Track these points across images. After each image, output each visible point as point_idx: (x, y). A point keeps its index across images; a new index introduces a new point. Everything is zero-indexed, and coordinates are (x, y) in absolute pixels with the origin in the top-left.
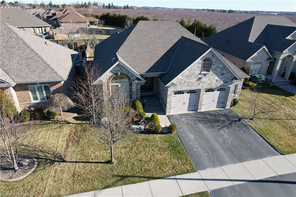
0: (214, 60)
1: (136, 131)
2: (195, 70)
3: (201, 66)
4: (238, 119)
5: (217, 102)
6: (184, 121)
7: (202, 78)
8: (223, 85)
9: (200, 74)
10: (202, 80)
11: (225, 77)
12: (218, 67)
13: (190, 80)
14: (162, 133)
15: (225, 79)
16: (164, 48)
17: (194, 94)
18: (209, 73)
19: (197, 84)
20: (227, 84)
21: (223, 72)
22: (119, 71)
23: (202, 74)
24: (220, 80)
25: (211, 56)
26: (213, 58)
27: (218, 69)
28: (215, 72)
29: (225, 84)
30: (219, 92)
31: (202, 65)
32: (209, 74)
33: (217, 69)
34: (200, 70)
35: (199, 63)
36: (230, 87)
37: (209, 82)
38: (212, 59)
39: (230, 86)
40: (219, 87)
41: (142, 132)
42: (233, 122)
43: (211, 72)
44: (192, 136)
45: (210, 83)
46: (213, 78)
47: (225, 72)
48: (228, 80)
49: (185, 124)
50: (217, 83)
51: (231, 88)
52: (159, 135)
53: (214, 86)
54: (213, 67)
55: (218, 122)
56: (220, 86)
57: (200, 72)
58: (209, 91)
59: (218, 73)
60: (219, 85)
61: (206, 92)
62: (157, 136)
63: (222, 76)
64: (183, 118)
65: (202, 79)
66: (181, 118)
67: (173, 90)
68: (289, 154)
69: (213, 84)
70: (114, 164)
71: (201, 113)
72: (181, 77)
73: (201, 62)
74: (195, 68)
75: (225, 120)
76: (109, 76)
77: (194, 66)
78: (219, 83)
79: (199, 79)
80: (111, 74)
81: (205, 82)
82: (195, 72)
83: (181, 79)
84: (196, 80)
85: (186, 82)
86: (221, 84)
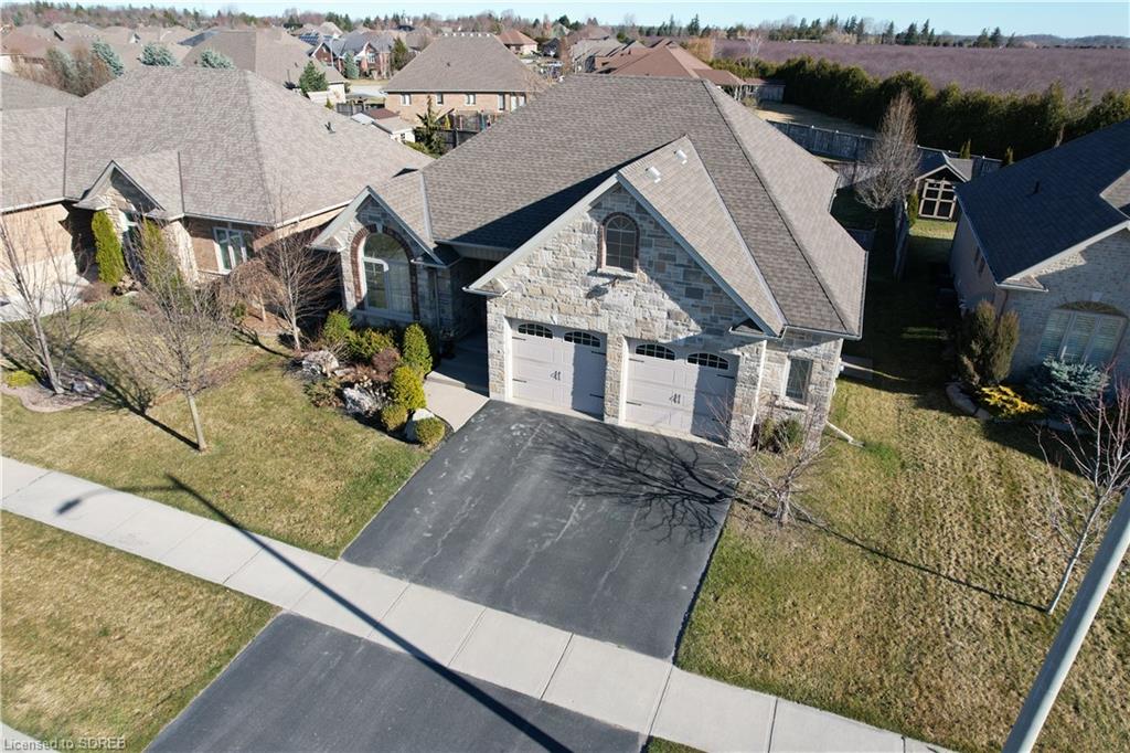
0: (646, 226)
1: (350, 408)
2: (574, 254)
3: (596, 243)
6: (510, 432)
7: (606, 291)
8: (700, 340)
9: (594, 273)
10: (607, 298)
12: (666, 257)
13: (563, 291)
14: (397, 433)
15: (708, 316)
17: (591, 347)
18: (630, 274)
19: (591, 312)
20: (720, 342)
21: (694, 284)
22: (378, 220)
23: (602, 275)
24: (685, 315)
25: (632, 206)
26: (641, 218)
27: (669, 268)
28: (660, 276)
29: (710, 337)
30: (696, 367)
31: (598, 239)
32: (630, 278)
33: (664, 268)
34: (595, 258)
35: (586, 229)
36: (739, 357)
37: (638, 314)
38: (637, 220)
39: (736, 352)
40: (686, 346)
42: (679, 494)
43: (640, 275)
44: (468, 476)
45: (641, 318)
46: (653, 302)
47: (707, 287)
48: (721, 322)
50: (675, 326)
51: (742, 364)
52: (386, 438)
53: (660, 335)
54: (648, 253)
55: (619, 475)
56: (688, 339)
57: (594, 265)
58: (650, 354)
59: (672, 285)
60: (681, 337)
63: (691, 301)
64: (524, 423)
65: (606, 295)
66: (518, 421)
67: (504, 313)
69: (656, 324)
71: (611, 429)
72: (526, 272)
73: (595, 226)
74: (573, 247)
75: (655, 479)
76: (356, 231)
77: (568, 236)
78: (680, 327)
79: (596, 292)
80: (361, 226)
81: (619, 310)
82: (577, 260)
83: (528, 277)
84: (582, 293)
85: (547, 291)
86: (691, 334)
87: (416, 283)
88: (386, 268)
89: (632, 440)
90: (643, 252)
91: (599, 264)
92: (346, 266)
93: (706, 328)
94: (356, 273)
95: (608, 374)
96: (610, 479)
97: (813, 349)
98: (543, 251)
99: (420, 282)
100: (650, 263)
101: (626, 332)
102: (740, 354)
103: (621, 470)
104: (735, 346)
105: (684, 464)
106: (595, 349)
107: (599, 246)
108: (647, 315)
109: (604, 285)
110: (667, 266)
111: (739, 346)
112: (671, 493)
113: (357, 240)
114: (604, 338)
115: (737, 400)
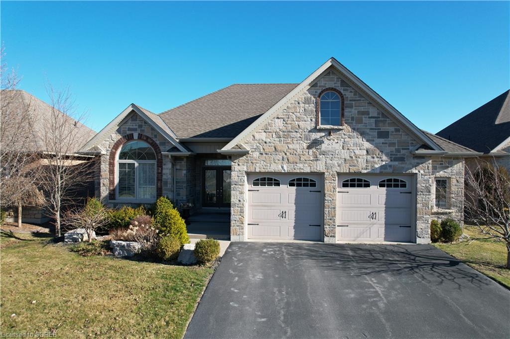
2: (298, 119)
3: (314, 110)
4: (447, 262)
5: (383, 221)
6: (265, 252)
7: (322, 142)
8: (390, 166)
9: (315, 130)
11: (393, 144)
13: (290, 146)
15: (393, 149)
18: (341, 127)
19: (312, 158)
20: (403, 165)
23: (320, 130)
24: (378, 151)
25: (339, 84)
29: (396, 163)
30: (384, 189)
31: (316, 108)
32: (339, 130)
33: (362, 120)
35: (307, 101)
40: (381, 172)
42: (426, 265)
43: (346, 127)
44: (259, 277)
45: (348, 158)
46: (355, 144)
47: (391, 129)
48: (403, 152)
49: (264, 256)
50: (372, 160)
51: (419, 178)
53: (362, 166)
56: (382, 167)
57: (313, 125)
58: (353, 186)
60: (377, 166)
61: (345, 185)
63: (382, 140)
64: (269, 248)
65: (323, 145)
66: (264, 248)
69: (359, 160)
72: (263, 136)
73: (313, 99)
74: (298, 115)
76: (116, 140)
77: (295, 107)
78: (376, 159)
79: (315, 144)
80: (120, 137)
83: (264, 140)
84: (305, 145)
86: (384, 163)
87: (161, 173)
88: (136, 165)
90: (349, 112)
91: (317, 123)
92: (104, 167)
93: (393, 157)
94: (112, 172)
97: (449, 170)
98: (277, 120)
99: (164, 171)
100: (353, 119)
101: (338, 170)
102: (417, 172)
104: (413, 167)
105: (402, 253)
106: (313, 188)
107: (316, 111)
108: (352, 155)
109: (321, 137)
110: (364, 119)
111: (416, 166)
113: (116, 147)
114: (322, 174)
115: (419, 206)
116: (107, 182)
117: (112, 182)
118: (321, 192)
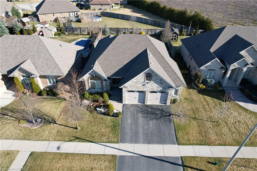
0: (154, 74)
1: (99, 112)
2: (140, 79)
4: (168, 115)
5: (159, 100)
6: (131, 110)
7: (146, 85)
8: (162, 90)
9: (144, 82)
10: (146, 86)
11: (164, 85)
12: (157, 79)
13: (138, 85)
14: (113, 116)
15: (163, 86)
16: (129, 58)
17: (142, 93)
19: (143, 88)
21: (162, 82)
22: (94, 74)
23: (145, 82)
24: (160, 87)
25: (151, 72)
28: (156, 81)
29: (164, 89)
30: (161, 94)
31: (145, 77)
32: (150, 82)
35: (142, 75)
36: (168, 92)
39: (168, 91)
41: (101, 114)
42: (164, 116)
43: (152, 82)
44: (130, 121)
45: (152, 88)
46: (154, 85)
47: (164, 82)
48: (166, 87)
49: (131, 112)
51: (169, 93)
52: (110, 117)
55: (153, 115)
56: (160, 90)
57: (144, 81)
58: (153, 93)
59: (157, 83)
60: (159, 90)
61: (151, 92)
62: (109, 118)
63: (161, 85)
64: (132, 108)
66: (131, 107)
67: (126, 90)
68: (183, 145)
69: (155, 89)
70: (79, 130)
71: (146, 105)
73: (144, 75)
75: (159, 114)
76: (88, 76)
77: (139, 77)
78: (159, 89)
79: (144, 85)
80: (89, 76)
81: (148, 87)
82: (141, 80)
83: (131, 84)
84: (141, 85)
85: (135, 86)
87: (103, 84)
88: (95, 82)
89: (151, 107)
90: (153, 78)
91: (145, 81)
92: (86, 83)
93: (163, 88)
94: (88, 84)
95: (146, 97)
96: (152, 116)
97: (179, 88)
100: (154, 80)
101: (149, 90)
103: (153, 113)
105: (161, 110)
106: (143, 93)
107: (145, 78)
112: (162, 116)
113: (89, 78)
114: (145, 91)
115: (168, 98)
116: (87, 86)
117: (89, 86)
118: (145, 94)
